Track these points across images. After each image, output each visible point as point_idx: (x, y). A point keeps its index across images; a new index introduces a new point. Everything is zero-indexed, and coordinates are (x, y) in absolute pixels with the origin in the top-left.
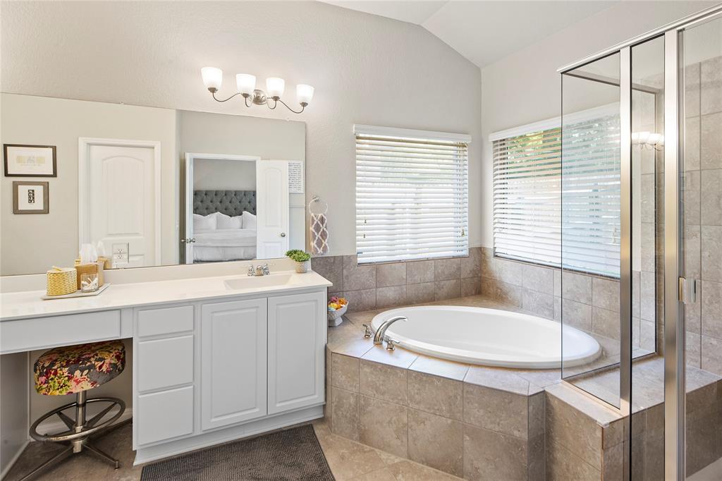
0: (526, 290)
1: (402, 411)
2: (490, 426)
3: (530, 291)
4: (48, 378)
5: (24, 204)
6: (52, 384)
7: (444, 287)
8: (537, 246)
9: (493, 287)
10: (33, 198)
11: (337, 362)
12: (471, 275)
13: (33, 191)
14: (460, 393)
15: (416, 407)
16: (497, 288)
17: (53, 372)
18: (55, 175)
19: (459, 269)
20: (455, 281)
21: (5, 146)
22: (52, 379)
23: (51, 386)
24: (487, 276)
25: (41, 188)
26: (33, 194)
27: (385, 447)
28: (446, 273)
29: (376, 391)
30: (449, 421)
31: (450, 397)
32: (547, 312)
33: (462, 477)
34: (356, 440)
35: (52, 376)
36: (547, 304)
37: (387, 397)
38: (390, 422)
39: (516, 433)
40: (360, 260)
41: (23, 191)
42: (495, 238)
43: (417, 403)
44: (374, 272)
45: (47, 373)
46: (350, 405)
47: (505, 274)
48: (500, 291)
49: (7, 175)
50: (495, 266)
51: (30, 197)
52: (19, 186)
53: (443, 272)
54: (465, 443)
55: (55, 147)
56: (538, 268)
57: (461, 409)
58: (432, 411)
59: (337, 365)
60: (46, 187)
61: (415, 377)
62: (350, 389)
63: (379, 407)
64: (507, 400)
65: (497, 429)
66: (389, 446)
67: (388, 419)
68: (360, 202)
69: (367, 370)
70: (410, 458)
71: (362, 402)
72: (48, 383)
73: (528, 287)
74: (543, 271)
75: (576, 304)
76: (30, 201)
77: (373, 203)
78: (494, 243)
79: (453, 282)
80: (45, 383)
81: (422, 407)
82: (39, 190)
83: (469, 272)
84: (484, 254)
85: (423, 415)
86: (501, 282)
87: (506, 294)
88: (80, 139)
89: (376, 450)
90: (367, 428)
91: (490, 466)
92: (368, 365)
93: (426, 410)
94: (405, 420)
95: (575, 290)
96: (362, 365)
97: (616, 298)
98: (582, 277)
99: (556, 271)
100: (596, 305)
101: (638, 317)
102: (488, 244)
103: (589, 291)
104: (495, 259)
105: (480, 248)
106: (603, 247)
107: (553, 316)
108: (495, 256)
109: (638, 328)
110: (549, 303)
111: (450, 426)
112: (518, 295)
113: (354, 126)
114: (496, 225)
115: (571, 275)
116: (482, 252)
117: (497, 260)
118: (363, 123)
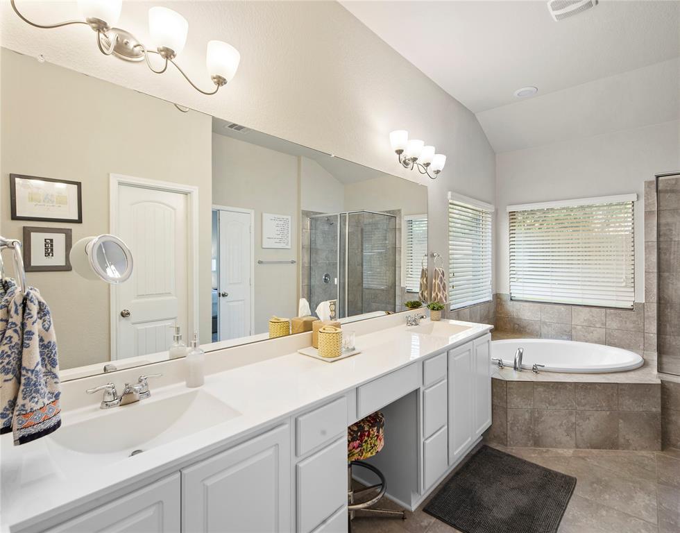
0: (545, 323)
1: (571, 414)
2: (636, 409)
3: (548, 323)
4: (361, 441)
5: (38, 258)
6: (365, 447)
8: (554, 290)
9: (509, 324)
10: (52, 250)
11: (512, 388)
12: (494, 316)
13: (52, 240)
14: (616, 392)
15: (583, 408)
16: (515, 324)
17: (367, 434)
18: (79, 221)
21: (12, 177)
22: (366, 441)
23: (364, 449)
24: (502, 314)
25: (62, 237)
26: (52, 245)
27: (558, 444)
29: (549, 404)
30: (608, 413)
31: (608, 396)
32: (566, 338)
33: (618, 449)
34: (531, 446)
35: (366, 438)
36: (566, 331)
37: (558, 407)
38: (561, 425)
39: (654, 410)
40: (451, 307)
41: (37, 240)
42: (510, 286)
43: (584, 406)
45: (361, 436)
46: (525, 420)
47: (526, 314)
48: (517, 326)
49: (14, 217)
50: (511, 308)
51: (46, 248)
52: (32, 233)
54: (620, 425)
55: (80, 183)
56: (557, 307)
57: (617, 402)
58: (595, 409)
59: (511, 390)
60: (68, 235)
61: (582, 388)
62: (525, 407)
63: (551, 416)
64: (647, 390)
65: (641, 410)
66: (561, 443)
67: (559, 423)
69: (541, 389)
70: (577, 447)
71: (536, 415)
72: (362, 446)
73: (547, 321)
74: (562, 308)
75: (592, 328)
76: (47, 254)
78: (510, 290)
80: (358, 447)
81: (587, 408)
82: (59, 240)
83: (493, 313)
84: (501, 298)
85: (588, 413)
86: (519, 319)
87: (524, 327)
88: (111, 175)
89: (550, 449)
90: (540, 434)
91: (637, 436)
92: (542, 385)
93: (591, 409)
94: (574, 420)
95: (591, 319)
96: (535, 386)
97: (625, 321)
98: (598, 310)
99: (573, 307)
100: (609, 327)
101: (643, 332)
102: (505, 291)
103: (603, 318)
104: (512, 302)
105: (496, 294)
106: (614, 289)
107: (571, 338)
108: (511, 299)
109: (642, 339)
110: (568, 330)
111: (608, 416)
112: (537, 327)
113: (450, 193)
114: (512, 276)
115: (588, 309)
116: (497, 297)
117: (515, 303)
118: (453, 191)
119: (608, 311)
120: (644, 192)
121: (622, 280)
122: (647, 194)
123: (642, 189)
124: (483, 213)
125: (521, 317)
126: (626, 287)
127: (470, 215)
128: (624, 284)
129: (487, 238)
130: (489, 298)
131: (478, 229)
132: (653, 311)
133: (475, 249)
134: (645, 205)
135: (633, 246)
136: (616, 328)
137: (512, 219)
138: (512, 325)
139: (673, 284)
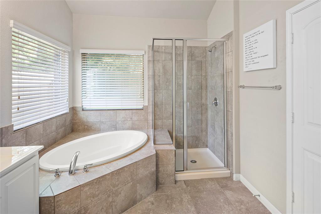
0: (102, 122)
1: (109, 196)
3: (104, 122)
7: (60, 132)
8: (107, 102)
9: (82, 126)
12: (70, 123)
14: (135, 167)
15: (117, 188)
16: (85, 125)
19: (65, 121)
20: (64, 127)
24: (77, 121)
28: (61, 124)
29: (93, 197)
31: (131, 172)
32: (113, 129)
37: (100, 196)
40: (15, 128)
42: (82, 101)
44: (25, 135)
47: (91, 118)
50: (82, 115)
53: (59, 124)
54: (137, 188)
56: (109, 111)
57: (136, 174)
58: (124, 184)
63: (95, 206)
67: (101, 208)
68: (15, 83)
71: (83, 212)
74: (112, 112)
75: (126, 122)
77: (23, 83)
78: (82, 104)
79: (63, 128)
81: (119, 186)
83: (69, 121)
84: (75, 110)
85: (120, 190)
87: (91, 127)
93: (122, 186)
94: (111, 200)
95: (126, 117)
96: (82, 188)
97: (140, 116)
98: (128, 111)
99: (117, 111)
100: (133, 120)
101: (147, 120)
102: (78, 105)
103: (131, 115)
104: (83, 112)
105: (73, 107)
106: (135, 99)
107: (116, 129)
108: (83, 110)
109: (147, 123)
110: (114, 125)
111: (132, 185)
112: (98, 125)
113: (12, 22)
114: (83, 95)
115: (124, 111)
116: (73, 110)
117: (85, 112)
118: (15, 20)
119: (133, 111)
120: (147, 50)
121: (139, 95)
122: (149, 52)
123: (147, 49)
124: (62, 51)
125: (89, 120)
126: (141, 98)
127: (53, 51)
128: (140, 97)
129: (66, 69)
130: (67, 111)
131: (59, 63)
132: (150, 110)
133: (56, 76)
134: (148, 57)
135: (143, 77)
136: (136, 119)
137: (84, 58)
138: (83, 127)
139: (158, 95)
